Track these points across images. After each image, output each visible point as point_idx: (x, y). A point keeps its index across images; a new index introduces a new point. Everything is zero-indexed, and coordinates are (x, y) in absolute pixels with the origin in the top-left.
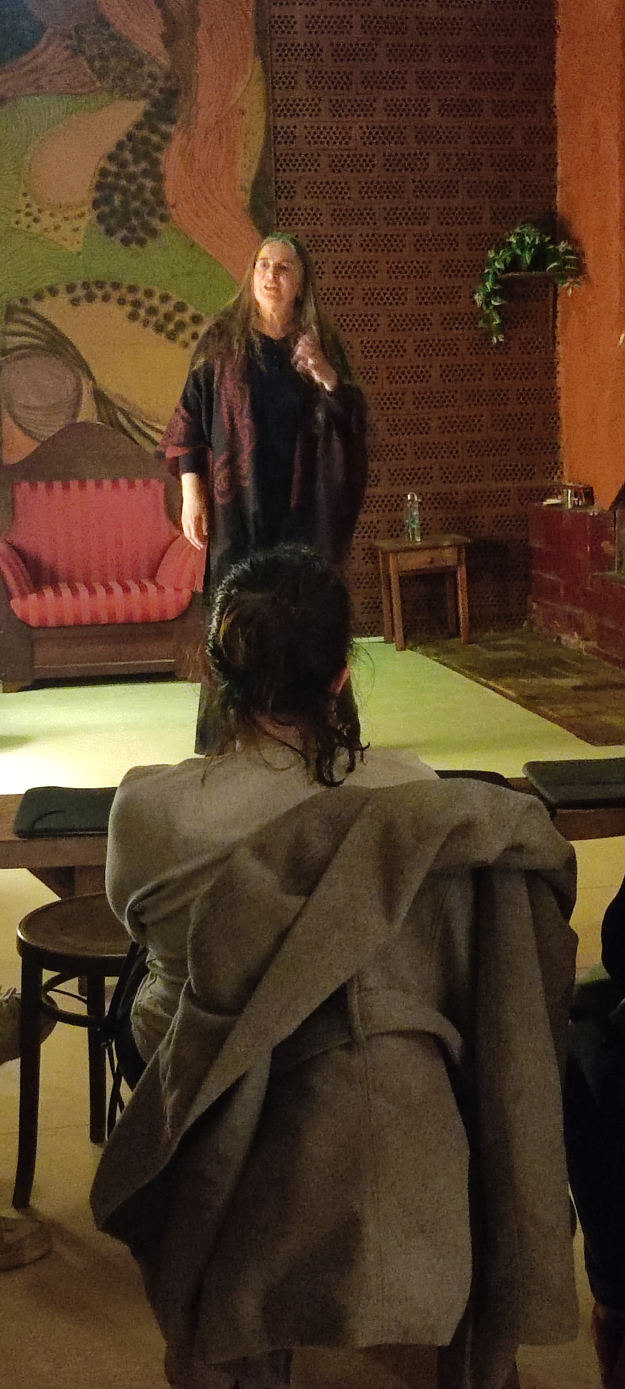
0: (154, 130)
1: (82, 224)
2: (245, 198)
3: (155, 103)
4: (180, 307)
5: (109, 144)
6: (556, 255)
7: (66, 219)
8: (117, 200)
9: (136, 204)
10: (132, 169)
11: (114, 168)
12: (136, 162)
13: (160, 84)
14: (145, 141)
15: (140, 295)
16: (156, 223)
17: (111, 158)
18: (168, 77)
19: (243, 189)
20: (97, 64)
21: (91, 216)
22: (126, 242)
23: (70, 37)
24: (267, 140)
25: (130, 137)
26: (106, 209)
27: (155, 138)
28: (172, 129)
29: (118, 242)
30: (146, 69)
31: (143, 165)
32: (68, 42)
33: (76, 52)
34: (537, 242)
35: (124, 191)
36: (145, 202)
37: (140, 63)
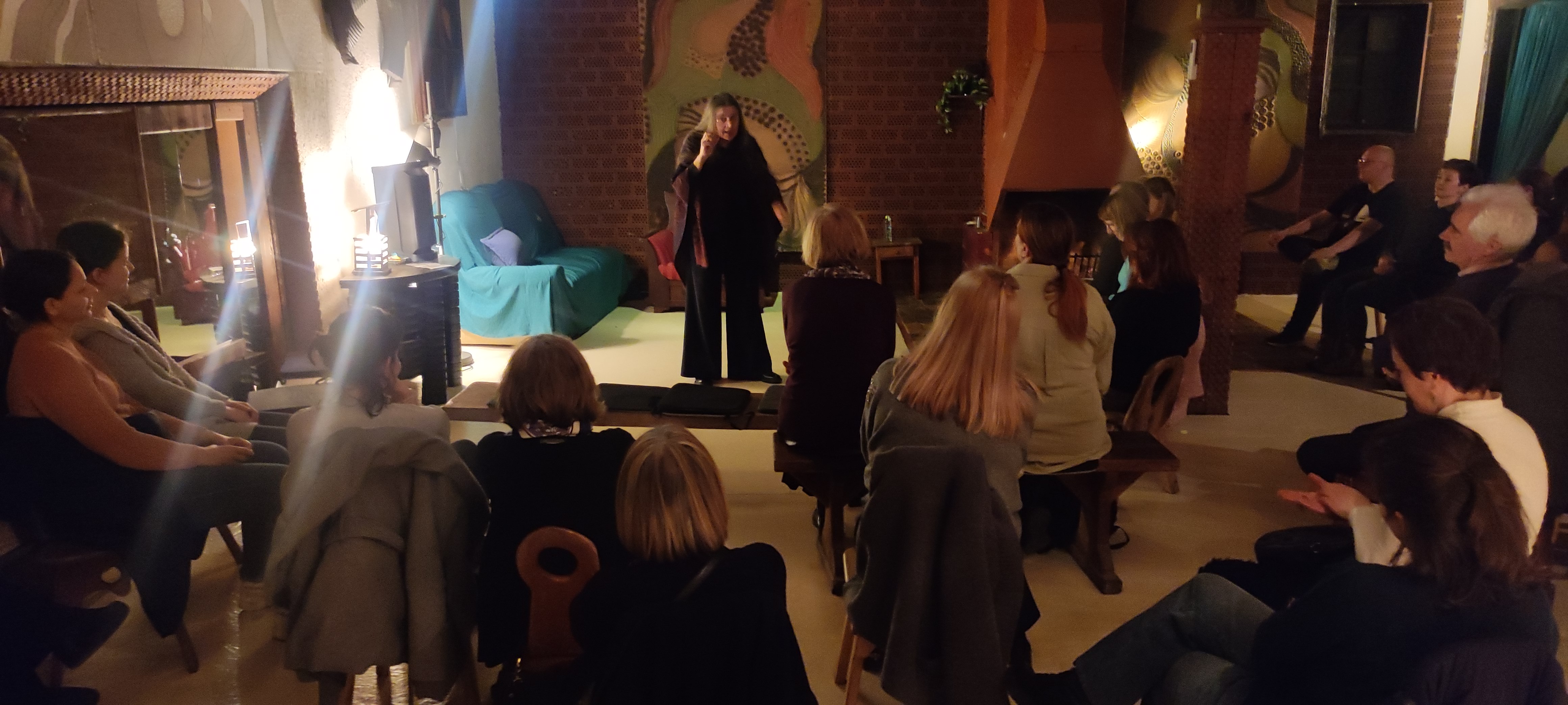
0: (761, 14)
1: (722, 64)
2: (810, 51)
4: (772, 110)
5: (737, 23)
6: (977, 86)
7: (713, 61)
8: (740, 51)
9: (750, 54)
10: (749, 35)
11: (738, 34)
12: (751, 31)
14: (756, 20)
15: (751, 103)
16: (760, 64)
17: (738, 29)
19: (809, 47)
21: (726, 59)
22: (744, 74)
24: (822, 19)
25: (748, 18)
26: (734, 56)
27: (761, 19)
28: (770, 14)
29: (740, 74)
31: (755, 33)
34: (967, 78)
35: (744, 47)
36: (755, 53)
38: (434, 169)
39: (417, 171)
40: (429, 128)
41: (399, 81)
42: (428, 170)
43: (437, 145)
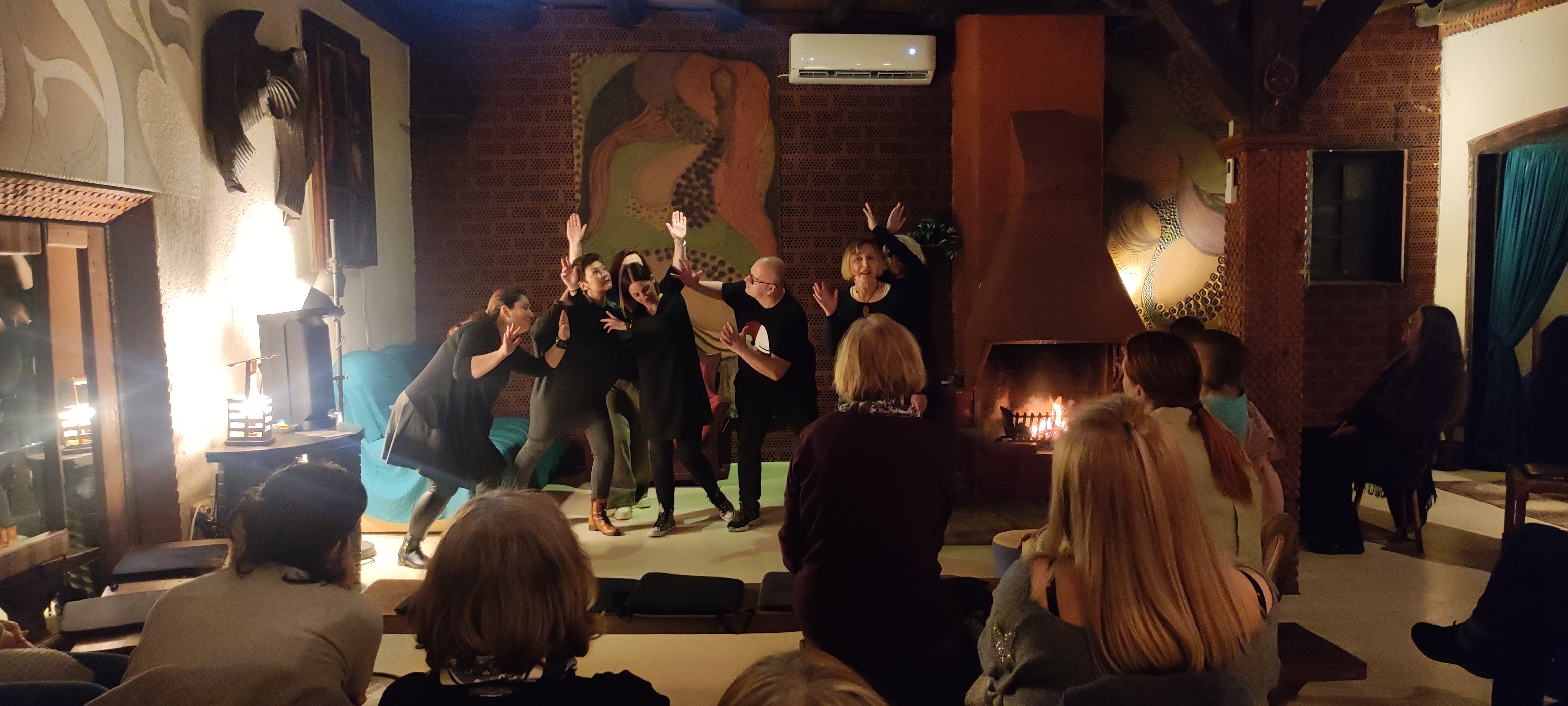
0: (709, 161)
2: (762, 200)
3: (709, 146)
4: (722, 263)
6: (946, 236)
11: (684, 183)
12: (698, 180)
13: (713, 135)
18: (717, 131)
20: (676, 123)
23: (661, 109)
24: (775, 166)
28: (718, 161)
30: (705, 126)
32: (660, 111)
33: (664, 116)
34: (934, 227)
37: (701, 123)
38: (336, 320)
39: (315, 321)
40: (331, 273)
41: (299, 219)
42: (328, 320)
43: (340, 294)
